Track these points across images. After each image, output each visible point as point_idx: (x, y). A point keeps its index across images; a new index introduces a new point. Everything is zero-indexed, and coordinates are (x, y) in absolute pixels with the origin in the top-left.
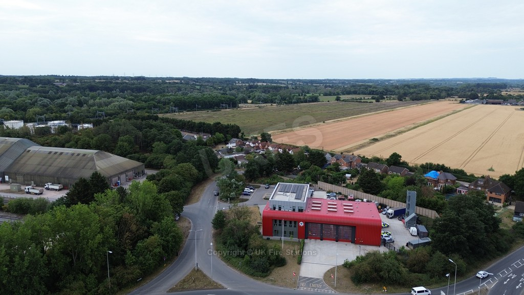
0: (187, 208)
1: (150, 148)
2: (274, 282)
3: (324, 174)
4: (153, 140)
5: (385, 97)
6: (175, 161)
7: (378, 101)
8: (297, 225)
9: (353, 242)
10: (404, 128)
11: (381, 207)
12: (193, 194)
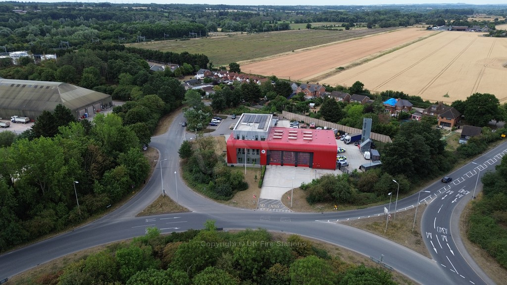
0: (154, 139)
1: (116, 80)
2: (236, 204)
3: (289, 104)
4: (119, 71)
5: (355, 24)
6: (141, 92)
7: (347, 28)
8: (259, 153)
9: (311, 166)
10: (370, 56)
11: (340, 134)
12: (161, 125)
